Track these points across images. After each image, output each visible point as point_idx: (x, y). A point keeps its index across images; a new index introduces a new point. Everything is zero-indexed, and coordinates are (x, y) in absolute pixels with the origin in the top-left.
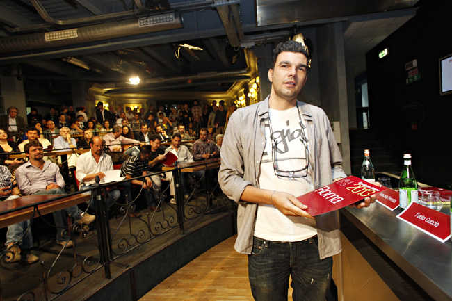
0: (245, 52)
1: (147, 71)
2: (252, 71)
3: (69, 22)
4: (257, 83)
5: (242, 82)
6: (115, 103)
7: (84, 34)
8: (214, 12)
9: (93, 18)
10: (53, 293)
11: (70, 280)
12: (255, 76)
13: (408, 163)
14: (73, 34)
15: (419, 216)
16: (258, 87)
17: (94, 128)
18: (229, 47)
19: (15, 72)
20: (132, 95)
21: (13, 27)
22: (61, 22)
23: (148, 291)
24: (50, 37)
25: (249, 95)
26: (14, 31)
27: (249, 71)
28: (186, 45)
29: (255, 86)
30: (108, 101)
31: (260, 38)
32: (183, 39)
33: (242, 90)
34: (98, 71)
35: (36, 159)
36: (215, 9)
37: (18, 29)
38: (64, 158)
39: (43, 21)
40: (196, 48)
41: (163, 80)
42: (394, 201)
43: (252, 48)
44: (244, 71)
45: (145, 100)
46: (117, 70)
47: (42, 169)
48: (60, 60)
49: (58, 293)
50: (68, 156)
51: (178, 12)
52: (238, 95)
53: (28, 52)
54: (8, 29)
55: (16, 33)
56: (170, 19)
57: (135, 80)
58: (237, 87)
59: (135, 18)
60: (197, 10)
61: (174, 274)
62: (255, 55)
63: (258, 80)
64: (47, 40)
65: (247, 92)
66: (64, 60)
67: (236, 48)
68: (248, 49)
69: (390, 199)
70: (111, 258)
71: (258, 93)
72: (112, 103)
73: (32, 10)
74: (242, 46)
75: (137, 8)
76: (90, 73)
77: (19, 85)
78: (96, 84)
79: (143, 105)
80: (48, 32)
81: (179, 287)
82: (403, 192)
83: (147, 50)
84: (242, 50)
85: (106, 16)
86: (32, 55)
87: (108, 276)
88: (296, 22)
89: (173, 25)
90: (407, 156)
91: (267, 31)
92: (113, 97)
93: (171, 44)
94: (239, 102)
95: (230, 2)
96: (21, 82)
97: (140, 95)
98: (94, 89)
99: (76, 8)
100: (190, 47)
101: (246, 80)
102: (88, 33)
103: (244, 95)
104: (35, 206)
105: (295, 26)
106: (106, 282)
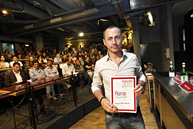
0: (126, 20)
1: (86, 30)
2: (130, 28)
3: (58, 15)
4: (132, 33)
5: (125, 32)
6: (74, 44)
7: (63, 19)
8: (112, 6)
9: (67, 13)
10: (61, 108)
11: (65, 105)
12: (131, 30)
13: (184, 66)
14: (60, 19)
15: (186, 86)
16: (132, 35)
17: (67, 54)
18: (119, 19)
19: (40, 34)
20: (80, 40)
21: (40, 19)
22: (56, 15)
23: (89, 113)
24: (52, 21)
25: (128, 38)
26: (41, 20)
27: (128, 28)
28: (101, 20)
29: (131, 34)
30: (71, 43)
31: (132, 14)
32: (100, 18)
33: (126, 36)
34: (68, 32)
35: (50, 66)
36: (113, 5)
37: (42, 20)
38: (58, 66)
39: (50, 16)
40: (106, 20)
41: (92, 34)
42: (180, 81)
43: (129, 19)
44: (126, 28)
45: (85, 42)
46: (75, 31)
47: (52, 69)
48: (55, 29)
49: (62, 109)
50: (60, 65)
51: (98, 7)
52: (124, 38)
53: (45, 27)
54: (39, 19)
55: (41, 21)
56: (95, 10)
57: (81, 34)
58: (123, 35)
59: (81, 11)
60: (106, 5)
61: (98, 108)
62: (131, 21)
63: (132, 31)
64: (51, 22)
65: (127, 36)
66: (56, 29)
67: (122, 19)
68: (127, 19)
69: (179, 80)
70: (77, 100)
71: (132, 37)
72: (73, 44)
73: (47, 12)
74: (125, 18)
75: (83, 7)
76: (65, 32)
77: (41, 38)
78: (67, 37)
79: (85, 44)
80: (51, 19)
81: (100, 112)
82: (182, 77)
83: (87, 22)
84: (125, 20)
85: (71, 11)
86: (46, 28)
87: (76, 106)
88: (148, 6)
89: (96, 12)
90: (184, 63)
91: (135, 11)
92: (73, 41)
93: (96, 20)
94: (124, 41)
95: (119, 2)
96: (42, 38)
97: (84, 40)
98: (67, 38)
99: (60, 9)
100: (103, 20)
101: (127, 32)
102: (65, 18)
103: (126, 38)
104: (55, 80)
105: (147, 8)
106: (75, 108)
